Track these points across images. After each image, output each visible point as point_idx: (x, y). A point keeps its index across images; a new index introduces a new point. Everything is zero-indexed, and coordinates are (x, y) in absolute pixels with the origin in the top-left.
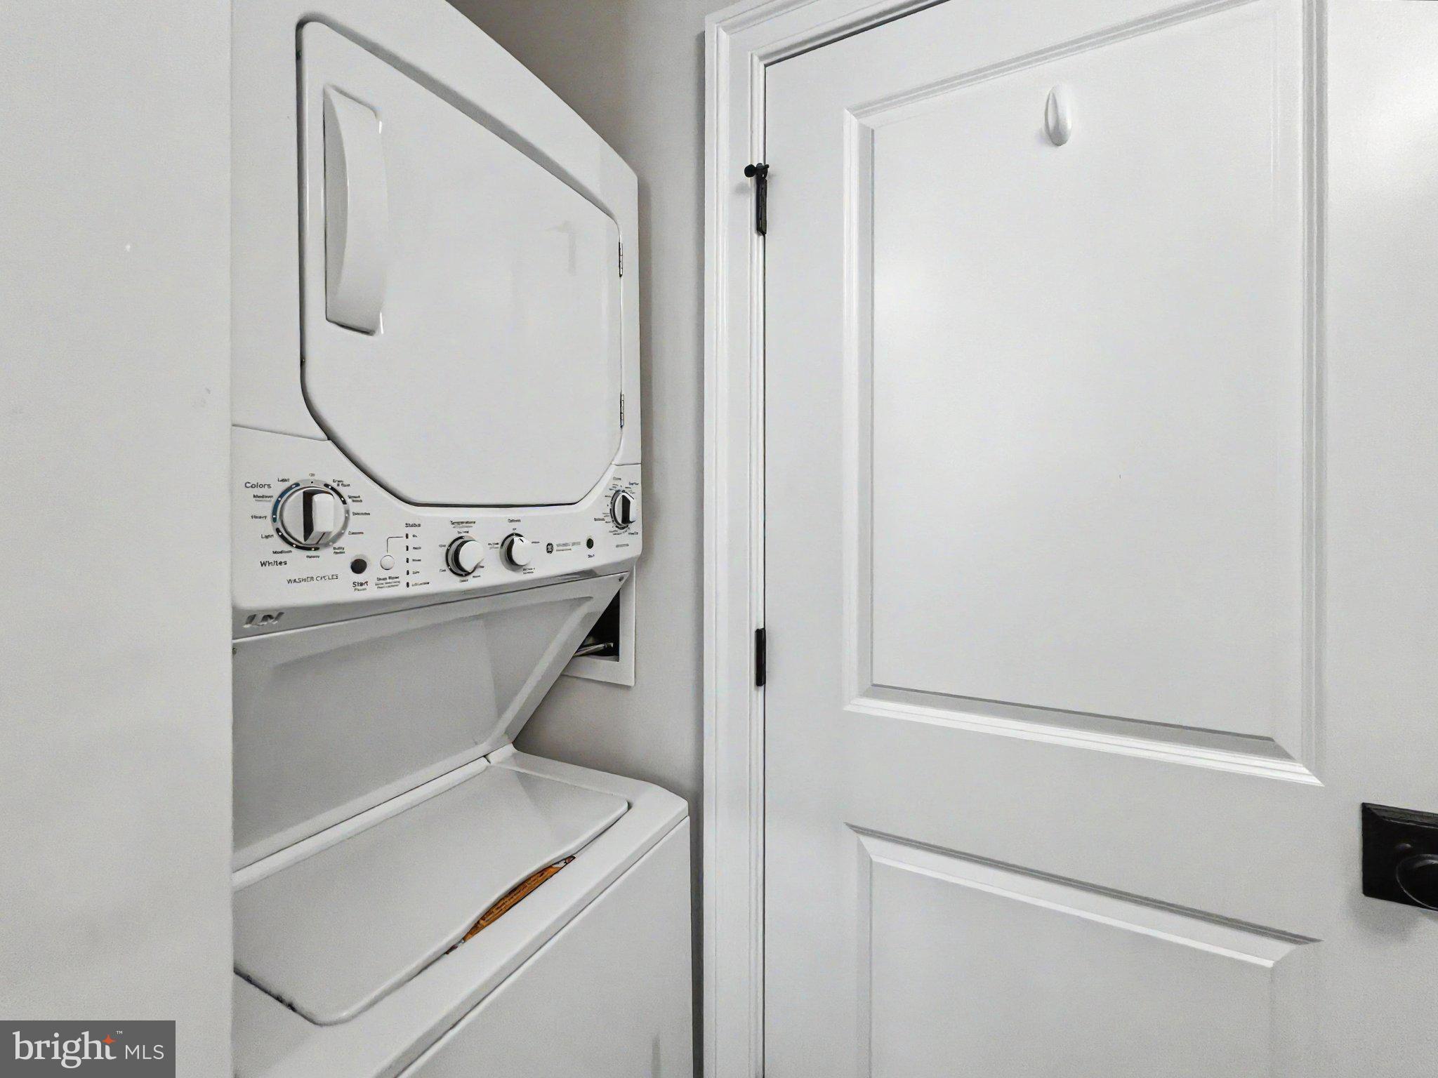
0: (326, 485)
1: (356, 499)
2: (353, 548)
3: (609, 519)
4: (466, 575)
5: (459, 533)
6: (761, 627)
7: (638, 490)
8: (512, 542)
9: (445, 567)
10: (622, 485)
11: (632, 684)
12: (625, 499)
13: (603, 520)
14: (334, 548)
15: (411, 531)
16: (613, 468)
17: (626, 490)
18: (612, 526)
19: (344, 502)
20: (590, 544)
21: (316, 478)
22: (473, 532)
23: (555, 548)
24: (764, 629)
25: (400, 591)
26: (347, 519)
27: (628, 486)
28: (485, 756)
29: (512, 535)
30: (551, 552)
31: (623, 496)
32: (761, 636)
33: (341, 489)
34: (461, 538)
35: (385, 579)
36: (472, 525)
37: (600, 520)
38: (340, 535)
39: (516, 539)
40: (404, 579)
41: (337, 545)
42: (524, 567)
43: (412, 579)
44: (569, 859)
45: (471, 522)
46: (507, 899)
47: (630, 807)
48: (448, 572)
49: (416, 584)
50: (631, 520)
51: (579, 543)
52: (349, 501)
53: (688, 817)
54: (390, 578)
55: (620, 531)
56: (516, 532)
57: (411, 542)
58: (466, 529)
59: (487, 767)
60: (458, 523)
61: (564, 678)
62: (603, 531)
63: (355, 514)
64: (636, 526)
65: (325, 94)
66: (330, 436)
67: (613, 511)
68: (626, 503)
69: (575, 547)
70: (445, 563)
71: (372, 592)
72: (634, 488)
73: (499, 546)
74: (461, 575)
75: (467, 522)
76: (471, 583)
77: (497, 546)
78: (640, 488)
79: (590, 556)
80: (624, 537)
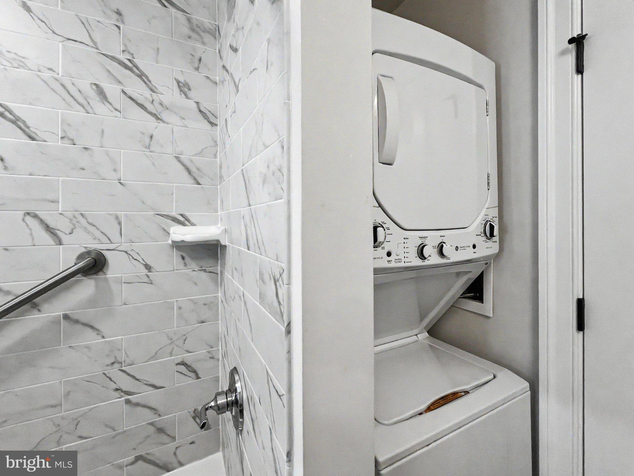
0: (379, 224)
1: (388, 229)
2: (388, 247)
3: (483, 235)
4: (424, 259)
5: (422, 242)
6: (581, 297)
7: (496, 220)
8: (442, 246)
9: (417, 255)
10: (490, 218)
11: (491, 316)
12: (491, 225)
13: (480, 235)
14: (382, 247)
15: (406, 241)
16: (484, 210)
17: (491, 220)
18: (484, 239)
19: (384, 230)
20: (474, 247)
21: (376, 221)
22: (426, 242)
23: (459, 248)
24: (583, 299)
25: (402, 264)
26: (385, 236)
27: (492, 218)
28: (416, 335)
29: (441, 242)
30: (457, 250)
31: (490, 224)
32: (581, 303)
33: (384, 225)
34: (423, 243)
35: (397, 259)
36: (426, 238)
37: (479, 235)
38: (383, 243)
39: (444, 244)
40: (403, 260)
41: (383, 246)
42: (446, 257)
43: (406, 260)
44: (467, 392)
45: (426, 237)
46: (440, 401)
47: (495, 377)
48: (418, 257)
49: (407, 262)
50: (494, 235)
51: (469, 246)
52: (386, 229)
53: (530, 392)
54: (399, 259)
55: (488, 241)
56: (443, 241)
57: (406, 245)
58: (424, 240)
59: (417, 340)
60: (421, 238)
61: (453, 308)
62: (481, 241)
63: (388, 234)
64: (496, 239)
65: (378, 80)
66: (380, 206)
67: (485, 230)
68: (492, 227)
69: (468, 248)
70: (417, 254)
71: (393, 265)
72: (494, 219)
73: (437, 247)
74: (422, 259)
75: (424, 237)
76: (427, 263)
77: (435, 247)
78: (498, 219)
79: (474, 253)
80: (490, 243)
